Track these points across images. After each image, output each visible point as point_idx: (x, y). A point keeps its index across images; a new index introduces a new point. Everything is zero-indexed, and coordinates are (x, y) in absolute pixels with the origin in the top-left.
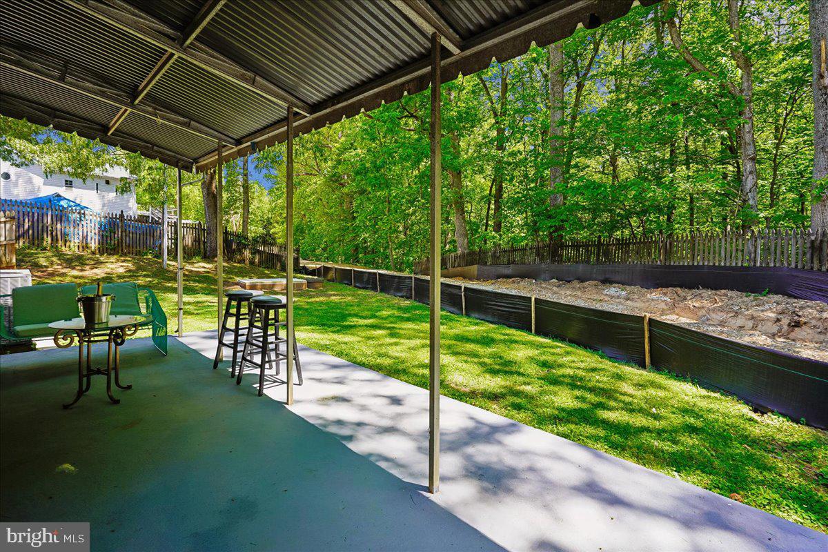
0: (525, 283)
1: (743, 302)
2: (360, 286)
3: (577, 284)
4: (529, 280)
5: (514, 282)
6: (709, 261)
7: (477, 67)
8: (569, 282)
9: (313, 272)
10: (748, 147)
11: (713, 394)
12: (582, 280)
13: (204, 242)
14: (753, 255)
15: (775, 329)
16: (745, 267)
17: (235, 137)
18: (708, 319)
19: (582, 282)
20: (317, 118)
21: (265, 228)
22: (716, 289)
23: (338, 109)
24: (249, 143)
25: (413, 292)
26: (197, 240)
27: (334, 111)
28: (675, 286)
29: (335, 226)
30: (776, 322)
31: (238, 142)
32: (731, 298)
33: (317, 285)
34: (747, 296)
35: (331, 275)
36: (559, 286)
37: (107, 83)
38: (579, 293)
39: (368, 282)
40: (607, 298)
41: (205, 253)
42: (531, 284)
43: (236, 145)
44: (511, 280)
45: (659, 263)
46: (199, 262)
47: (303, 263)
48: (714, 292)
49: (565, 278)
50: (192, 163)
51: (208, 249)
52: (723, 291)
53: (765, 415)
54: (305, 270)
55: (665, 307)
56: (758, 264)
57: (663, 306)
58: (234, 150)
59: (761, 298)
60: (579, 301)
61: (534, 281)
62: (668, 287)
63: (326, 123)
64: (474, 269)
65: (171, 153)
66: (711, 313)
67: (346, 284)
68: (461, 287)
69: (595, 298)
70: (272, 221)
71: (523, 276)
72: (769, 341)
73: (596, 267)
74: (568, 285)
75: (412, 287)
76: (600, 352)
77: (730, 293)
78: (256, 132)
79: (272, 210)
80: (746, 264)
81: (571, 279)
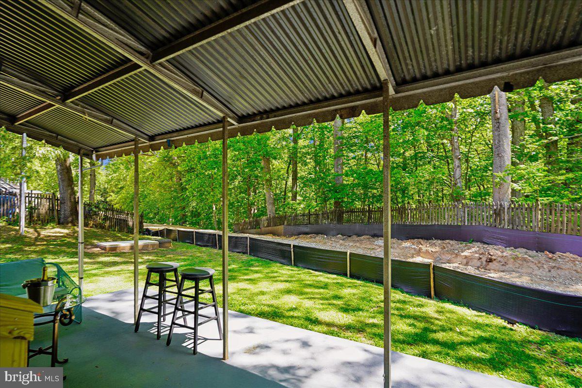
0: (319, 238)
1: (460, 247)
2: (202, 245)
3: (355, 237)
4: (322, 235)
5: (311, 237)
6: (438, 221)
7: (406, 106)
8: (350, 236)
9: (156, 234)
10: (456, 151)
11: (480, 314)
12: (359, 235)
13: (58, 210)
14: (463, 218)
15: (479, 264)
16: (459, 225)
17: (149, 134)
18: (440, 259)
19: (359, 236)
20: (243, 127)
21: (102, 196)
22: (443, 240)
23: (267, 122)
24: (165, 140)
25: (248, 248)
26: (51, 210)
27: (262, 123)
28: (418, 238)
29: (168, 196)
30: (479, 259)
31: (152, 138)
32: (452, 246)
33: (167, 245)
34: (461, 244)
35: (172, 236)
36: (343, 240)
37: (40, 82)
38: (358, 244)
39: (208, 241)
40: (377, 247)
41: (59, 220)
42: (324, 238)
43: (150, 141)
44: (309, 236)
45: (408, 223)
46: (54, 228)
47: (146, 226)
48: (442, 241)
49: (347, 235)
50: (92, 151)
51: (62, 216)
52: (447, 241)
53: (515, 325)
54: (148, 232)
55: (414, 252)
56: (466, 224)
57: (413, 251)
58: (148, 144)
59: (469, 245)
60: (359, 250)
61: (326, 236)
62: (414, 239)
63: (253, 131)
64: (281, 228)
65: (73, 142)
66: (442, 255)
67: (188, 243)
68: (290, 245)
69: (369, 247)
70: (108, 190)
71: (317, 233)
72: (477, 271)
73: (367, 226)
74: (350, 239)
75: (247, 245)
76: (400, 289)
77: (451, 242)
78: (173, 132)
79: (108, 182)
80: (460, 224)
81: (351, 234)
